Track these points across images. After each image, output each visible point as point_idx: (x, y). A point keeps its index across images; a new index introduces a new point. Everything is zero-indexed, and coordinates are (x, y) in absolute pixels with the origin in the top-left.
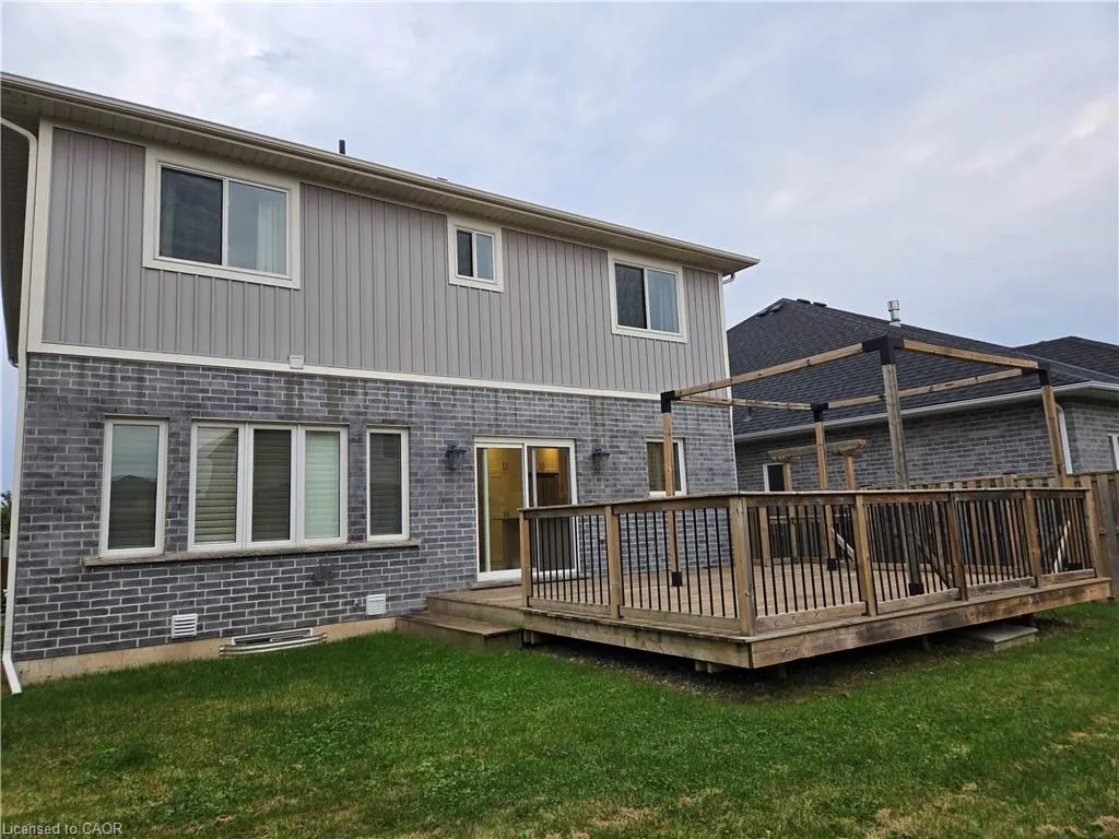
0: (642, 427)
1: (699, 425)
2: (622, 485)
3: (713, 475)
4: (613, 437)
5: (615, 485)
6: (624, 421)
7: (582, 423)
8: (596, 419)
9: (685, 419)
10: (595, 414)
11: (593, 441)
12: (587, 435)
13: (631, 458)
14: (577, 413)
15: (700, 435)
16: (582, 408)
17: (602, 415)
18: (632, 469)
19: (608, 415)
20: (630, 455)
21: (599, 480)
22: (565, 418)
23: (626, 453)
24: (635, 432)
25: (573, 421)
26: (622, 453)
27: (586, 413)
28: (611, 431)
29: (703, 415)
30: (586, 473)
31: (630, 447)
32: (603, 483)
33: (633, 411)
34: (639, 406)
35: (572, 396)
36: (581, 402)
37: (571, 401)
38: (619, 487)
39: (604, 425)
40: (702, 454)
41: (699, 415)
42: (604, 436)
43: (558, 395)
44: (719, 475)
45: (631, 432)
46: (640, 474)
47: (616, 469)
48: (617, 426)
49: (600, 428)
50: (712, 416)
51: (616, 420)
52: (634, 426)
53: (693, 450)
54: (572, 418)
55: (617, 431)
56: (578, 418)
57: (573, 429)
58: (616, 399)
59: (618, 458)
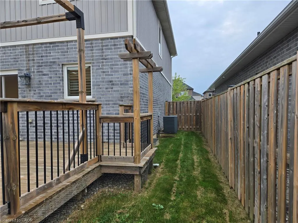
0: (59, 58)
1: (103, 52)
2: (44, 93)
3: (113, 84)
4: (39, 66)
5: (40, 93)
6: (47, 56)
7: (21, 61)
8: (29, 57)
9: (92, 50)
10: (29, 54)
11: (27, 70)
12: (24, 67)
13: (51, 78)
14: (18, 55)
15: (103, 59)
16: (21, 52)
17: (33, 54)
18: (51, 84)
19: (37, 54)
20: (50, 76)
21: (30, 91)
22: (11, 59)
23: (48, 75)
24: (54, 62)
25: (16, 60)
26: (44, 75)
27: (23, 55)
28: (39, 63)
29: (107, 45)
30: (23, 87)
31: (51, 71)
32: (32, 92)
33: (53, 50)
34: (57, 46)
35: (15, 46)
36: (21, 49)
37: (15, 50)
38: (42, 94)
39: (33, 60)
40: (104, 72)
41: (103, 46)
42: (33, 66)
43: (7, 47)
44: (118, 84)
45: (51, 62)
46: (57, 87)
47: (41, 84)
48: (42, 60)
49: (31, 62)
50: (115, 45)
51: (42, 56)
52: (53, 59)
53: (97, 69)
54: (15, 59)
55: (42, 63)
56: (18, 58)
57: (16, 64)
58: (42, 44)
59: (42, 78)
